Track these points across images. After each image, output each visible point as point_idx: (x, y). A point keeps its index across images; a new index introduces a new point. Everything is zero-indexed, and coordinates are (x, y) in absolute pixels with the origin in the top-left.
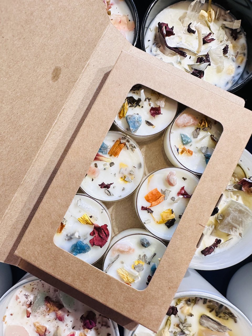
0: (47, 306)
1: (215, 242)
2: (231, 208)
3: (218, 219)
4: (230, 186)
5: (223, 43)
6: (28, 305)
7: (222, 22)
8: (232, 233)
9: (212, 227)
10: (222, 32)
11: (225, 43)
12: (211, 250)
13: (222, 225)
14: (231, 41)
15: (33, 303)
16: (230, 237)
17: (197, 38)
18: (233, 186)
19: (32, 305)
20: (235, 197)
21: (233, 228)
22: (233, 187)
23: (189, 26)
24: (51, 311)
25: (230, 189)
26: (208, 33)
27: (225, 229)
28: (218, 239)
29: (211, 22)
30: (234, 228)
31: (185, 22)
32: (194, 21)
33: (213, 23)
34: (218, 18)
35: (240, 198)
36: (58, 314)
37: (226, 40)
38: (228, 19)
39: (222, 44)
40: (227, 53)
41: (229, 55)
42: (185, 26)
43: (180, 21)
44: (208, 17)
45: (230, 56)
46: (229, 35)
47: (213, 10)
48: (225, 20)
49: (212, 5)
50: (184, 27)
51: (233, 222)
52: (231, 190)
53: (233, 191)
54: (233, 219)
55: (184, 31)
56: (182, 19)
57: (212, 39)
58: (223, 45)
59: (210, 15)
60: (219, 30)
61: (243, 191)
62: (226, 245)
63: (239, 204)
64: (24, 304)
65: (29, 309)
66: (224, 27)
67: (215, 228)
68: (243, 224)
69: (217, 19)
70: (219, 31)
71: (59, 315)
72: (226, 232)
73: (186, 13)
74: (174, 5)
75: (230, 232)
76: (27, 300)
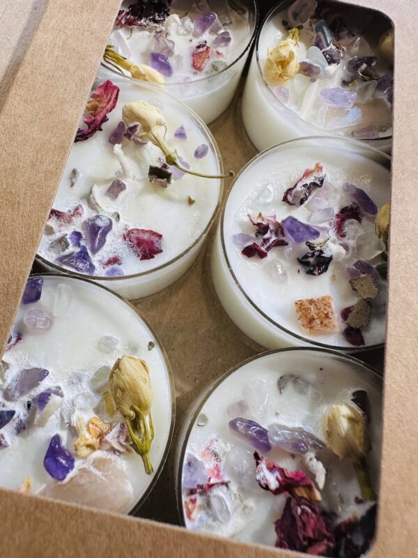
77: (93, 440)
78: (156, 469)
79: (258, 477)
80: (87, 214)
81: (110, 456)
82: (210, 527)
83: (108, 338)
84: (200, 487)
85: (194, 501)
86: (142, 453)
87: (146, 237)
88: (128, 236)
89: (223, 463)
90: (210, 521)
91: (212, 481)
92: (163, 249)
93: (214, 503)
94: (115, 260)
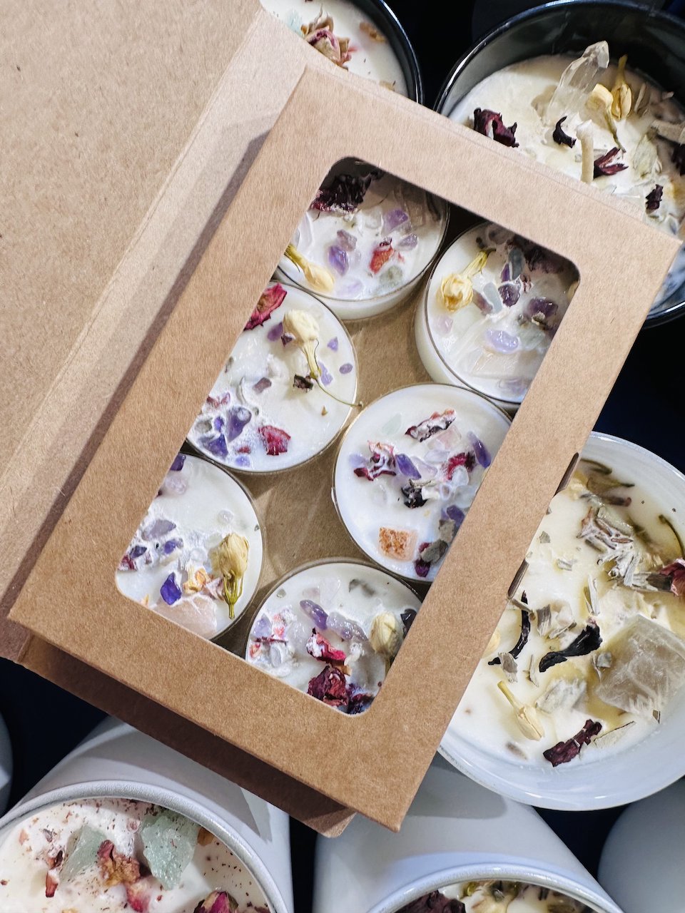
0: (104, 868)
1: (585, 730)
2: (638, 640)
3: (597, 667)
4: (639, 577)
5: (648, 178)
6: (53, 859)
7: (648, 121)
8: (633, 709)
9: (578, 685)
10: (649, 148)
11: (654, 179)
12: (571, 751)
13: (606, 686)
14: (671, 175)
15: (67, 855)
16: (627, 720)
17: (579, 158)
18: (646, 577)
19: (63, 862)
20: (651, 608)
21: (638, 696)
22: (647, 580)
23: (558, 125)
24: (115, 882)
25: (638, 584)
26: (609, 148)
27: (616, 697)
28: (594, 720)
29: (618, 118)
30: (640, 697)
31: (548, 113)
32: (574, 111)
33: (624, 121)
34: (639, 110)
35: (663, 611)
36: (133, 892)
37: (656, 171)
38: (668, 115)
39: (645, 180)
40: (658, 207)
41: (662, 214)
42: (549, 123)
43: (536, 108)
44: (613, 105)
45: (665, 217)
46: (666, 158)
47: (629, 86)
48: (659, 117)
49: (628, 74)
50: (545, 125)
51: (640, 680)
52: (639, 589)
53: (646, 590)
54: (639, 671)
55: (544, 135)
56: (539, 104)
57: (619, 165)
58: (647, 184)
59: (619, 101)
60: (639, 144)
61: (674, 594)
62: (614, 739)
63: (659, 629)
64: (42, 856)
65: (54, 874)
66: (655, 136)
67: (588, 689)
68: (667, 685)
69: (637, 113)
70: (640, 147)
71: (135, 895)
72: (619, 705)
73: (555, 88)
74: (521, 64)
75: (628, 705)
76: (49, 845)
77: (198, 584)
78: (236, 617)
79: (307, 645)
80: (233, 403)
81: (207, 598)
82: (264, 666)
83: (225, 513)
84: (265, 639)
85: (258, 647)
86: (230, 604)
87: (277, 435)
88: (262, 430)
89: (288, 627)
90: (266, 663)
91: (275, 638)
92: (288, 449)
93: (273, 653)
94: (246, 450)
